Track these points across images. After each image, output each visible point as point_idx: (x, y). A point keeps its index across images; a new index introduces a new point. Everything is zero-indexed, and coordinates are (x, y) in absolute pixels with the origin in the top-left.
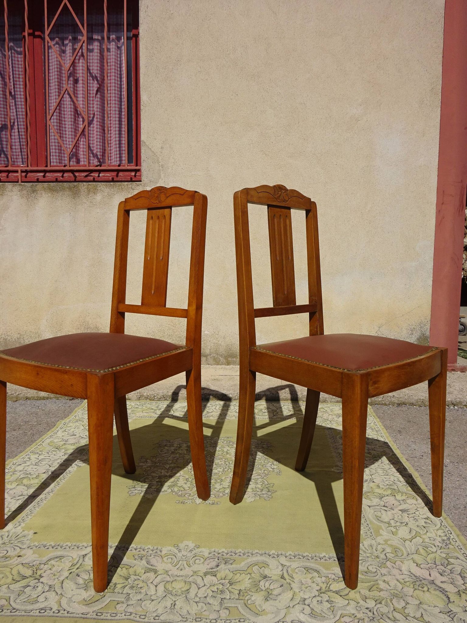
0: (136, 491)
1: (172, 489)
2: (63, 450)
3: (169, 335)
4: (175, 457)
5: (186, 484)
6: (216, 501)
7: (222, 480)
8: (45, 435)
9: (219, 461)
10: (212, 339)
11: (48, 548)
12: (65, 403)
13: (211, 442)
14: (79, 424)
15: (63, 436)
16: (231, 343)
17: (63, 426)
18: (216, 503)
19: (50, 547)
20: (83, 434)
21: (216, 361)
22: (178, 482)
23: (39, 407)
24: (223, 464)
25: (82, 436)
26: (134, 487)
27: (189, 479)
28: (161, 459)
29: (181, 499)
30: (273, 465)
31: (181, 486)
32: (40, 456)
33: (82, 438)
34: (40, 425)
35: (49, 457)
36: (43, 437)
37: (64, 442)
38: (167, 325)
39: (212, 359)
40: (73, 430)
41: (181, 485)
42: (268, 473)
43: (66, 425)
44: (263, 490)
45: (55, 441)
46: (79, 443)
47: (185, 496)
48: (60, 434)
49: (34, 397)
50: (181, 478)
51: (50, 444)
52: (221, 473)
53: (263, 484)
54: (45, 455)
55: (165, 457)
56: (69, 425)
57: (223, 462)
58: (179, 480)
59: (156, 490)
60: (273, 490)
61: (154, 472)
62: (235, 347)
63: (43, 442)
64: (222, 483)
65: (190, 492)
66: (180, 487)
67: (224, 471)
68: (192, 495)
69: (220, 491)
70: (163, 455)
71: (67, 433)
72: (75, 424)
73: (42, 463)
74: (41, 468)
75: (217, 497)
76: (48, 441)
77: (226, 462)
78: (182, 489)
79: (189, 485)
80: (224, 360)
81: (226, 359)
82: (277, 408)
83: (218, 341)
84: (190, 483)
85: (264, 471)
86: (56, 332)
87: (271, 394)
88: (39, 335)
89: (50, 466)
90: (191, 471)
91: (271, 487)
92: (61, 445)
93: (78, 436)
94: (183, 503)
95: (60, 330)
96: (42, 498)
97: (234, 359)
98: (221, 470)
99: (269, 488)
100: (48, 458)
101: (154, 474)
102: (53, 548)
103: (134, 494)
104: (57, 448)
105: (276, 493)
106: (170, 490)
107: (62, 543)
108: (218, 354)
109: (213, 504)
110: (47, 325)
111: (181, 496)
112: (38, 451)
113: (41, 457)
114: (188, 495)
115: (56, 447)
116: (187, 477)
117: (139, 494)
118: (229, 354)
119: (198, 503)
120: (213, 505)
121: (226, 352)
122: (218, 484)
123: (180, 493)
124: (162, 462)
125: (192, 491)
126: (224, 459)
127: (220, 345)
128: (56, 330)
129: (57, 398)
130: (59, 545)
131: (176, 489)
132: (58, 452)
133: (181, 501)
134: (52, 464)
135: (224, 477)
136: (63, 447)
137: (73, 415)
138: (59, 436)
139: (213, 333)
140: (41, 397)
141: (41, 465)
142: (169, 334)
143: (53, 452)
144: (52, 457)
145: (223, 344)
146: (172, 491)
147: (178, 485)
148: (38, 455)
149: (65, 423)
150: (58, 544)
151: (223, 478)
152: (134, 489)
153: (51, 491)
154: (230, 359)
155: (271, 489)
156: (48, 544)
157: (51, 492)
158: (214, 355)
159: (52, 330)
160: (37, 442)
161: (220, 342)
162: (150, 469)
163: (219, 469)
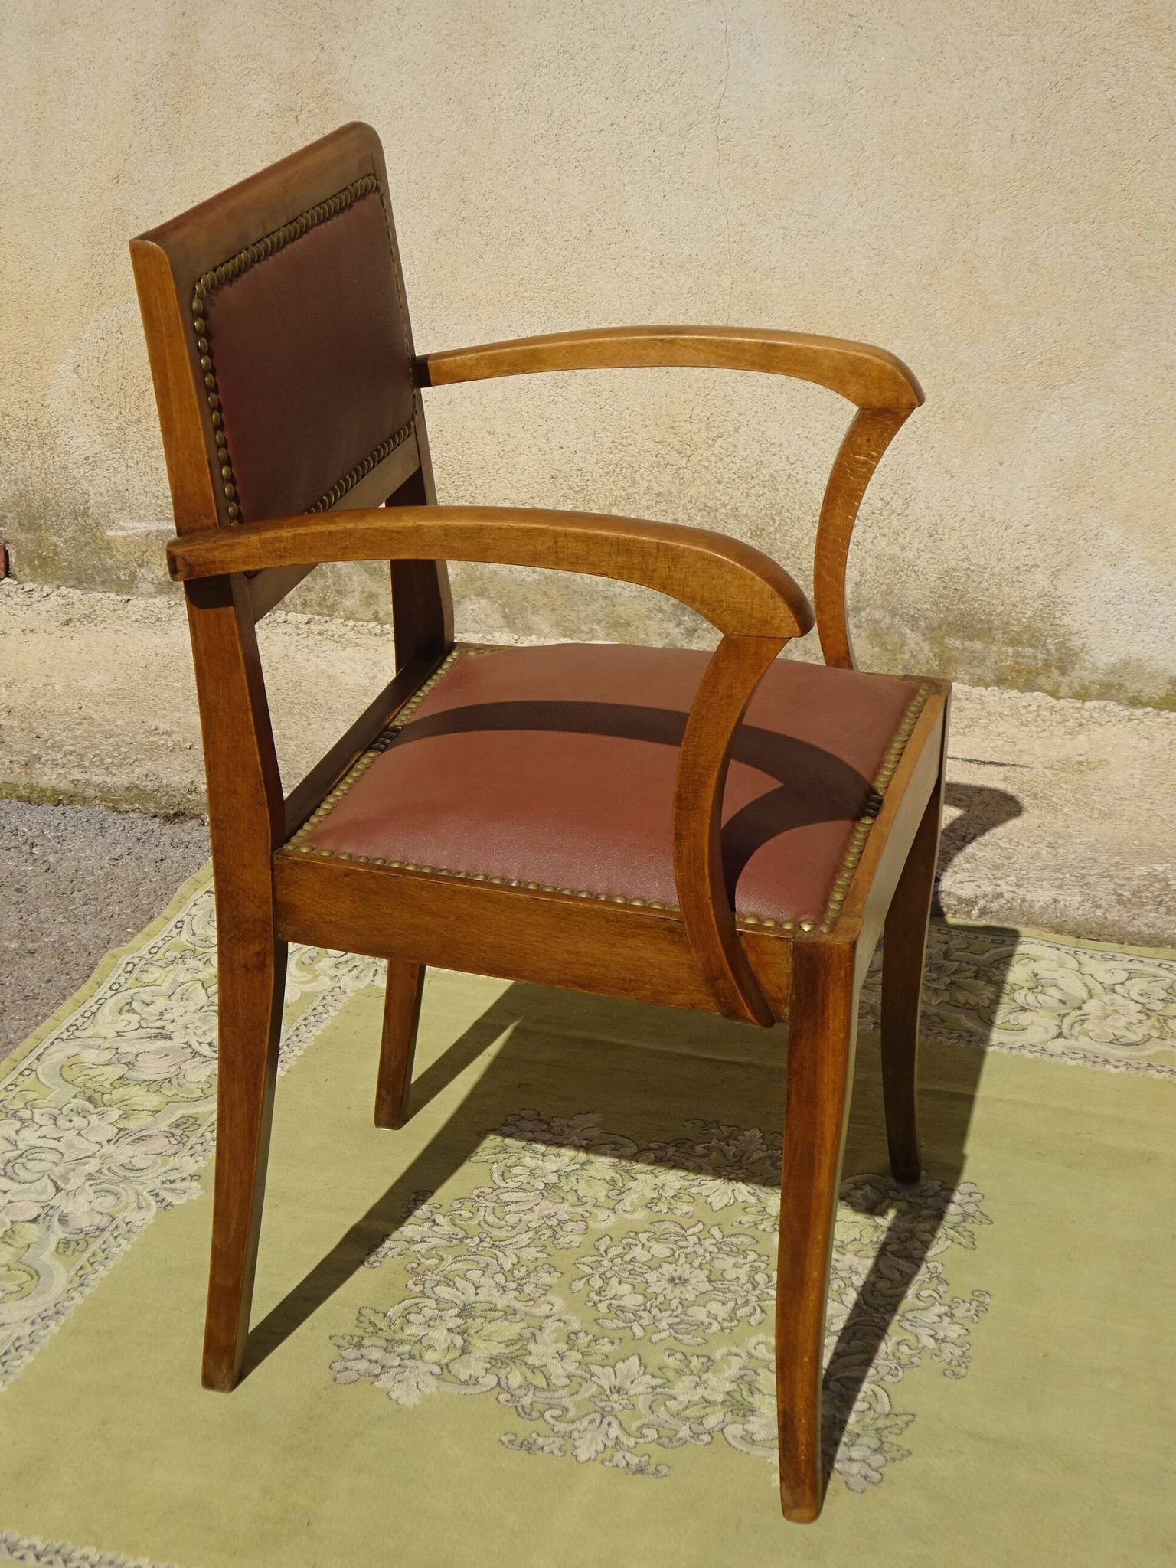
0: (363, 1366)
1: (502, 1374)
2: (115, 1114)
3: (658, 495)
4: (550, 1217)
5: (561, 1356)
6: (654, 1461)
7: (709, 1363)
8: (49, 1022)
9: (730, 1261)
10: (869, 536)
11: (22, 1558)
12: (146, 839)
13: (725, 1156)
14: (189, 976)
15: (119, 1035)
16: (966, 565)
17: (122, 980)
18: (651, 1469)
19: (31, 1557)
20: (199, 1031)
21: (883, 646)
22: (532, 1347)
23: (32, 846)
24: (743, 1279)
25: (196, 1046)
26: (359, 1345)
27: (582, 1335)
28: (491, 1219)
29: (523, 1428)
30: (947, 1319)
31: (541, 1368)
32: (24, 1133)
33: (196, 1054)
34: (29, 960)
35: (59, 1139)
36: (39, 1031)
37: (121, 1070)
38: (650, 444)
39: (864, 634)
40: (161, 1003)
41: (537, 1363)
42: (912, 1356)
43: (135, 973)
44: (860, 1440)
45: (89, 1056)
46: (182, 1081)
47: (542, 1414)
48: (107, 1022)
49: (17, 786)
50: (550, 1325)
51: (67, 1074)
52: (716, 1327)
53: (869, 1409)
54: (43, 1131)
55: (512, 1207)
56: (146, 978)
57: (747, 1268)
58: (537, 1332)
59: (437, 1370)
60: (899, 1448)
61: (448, 1282)
62: (985, 585)
63: (38, 1059)
64: (705, 1376)
65: (568, 1403)
66: (533, 1369)
67: (732, 1320)
68: (572, 1414)
69: (687, 1413)
70: (505, 1197)
71: (134, 1019)
72: (172, 975)
73: (29, 1165)
74: (23, 1192)
75: (665, 1441)
76: (59, 1054)
77: (757, 1269)
78: (540, 1382)
79: (572, 1368)
80: (926, 646)
81: (933, 640)
82: (1093, 985)
83: (903, 548)
84: (579, 1356)
85: (898, 1344)
86: (120, 428)
87: (1088, 905)
88: (42, 437)
89: (58, 1189)
90: (596, 1298)
91: (895, 1430)
92: (107, 1085)
93: (177, 1041)
94: (528, 1446)
95: (138, 421)
96: (19, 1338)
97: (978, 645)
98: (722, 1312)
99: (886, 1433)
100: (53, 1144)
101: (444, 1292)
102: (38, 1557)
103: (353, 1375)
104: (90, 1099)
105: (907, 1463)
106: (491, 1380)
107: (69, 1547)
108: (894, 613)
109: (640, 1471)
110: (79, 393)
111: (524, 1413)
112: (18, 1104)
113: (29, 1137)
114: (556, 1413)
115: (89, 1092)
116: (575, 1326)
117: (372, 1379)
118: (950, 619)
119: (583, 1457)
120: (638, 1476)
121: (936, 604)
122: (688, 1381)
123: (526, 1401)
124: (495, 1232)
125: (577, 1398)
126: (752, 1256)
127: (912, 567)
128: (122, 421)
129: (112, 801)
130: (58, 1552)
131: (515, 1379)
132: (94, 1119)
133: (522, 1435)
134: (66, 1180)
135: (724, 1350)
136: (117, 1094)
137: (168, 919)
138: (103, 1032)
139: (880, 504)
140: (43, 790)
141: (23, 1175)
142: (657, 489)
143: (75, 1118)
144: (71, 1146)
145: (922, 564)
146: (499, 1383)
147: (530, 1360)
148: (18, 1124)
149: (130, 966)
150: (57, 1546)
151: (717, 1355)
152: (353, 1353)
153: (53, 1310)
154: (952, 642)
155: (893, 1438)
156: (25, 1543)
157: (51, 1318)
158: (878, 614)
159: (101, 419)
160: (17, 1053)
161: (910, 555)
162: (437, 1266)
163: (715, 1307)
